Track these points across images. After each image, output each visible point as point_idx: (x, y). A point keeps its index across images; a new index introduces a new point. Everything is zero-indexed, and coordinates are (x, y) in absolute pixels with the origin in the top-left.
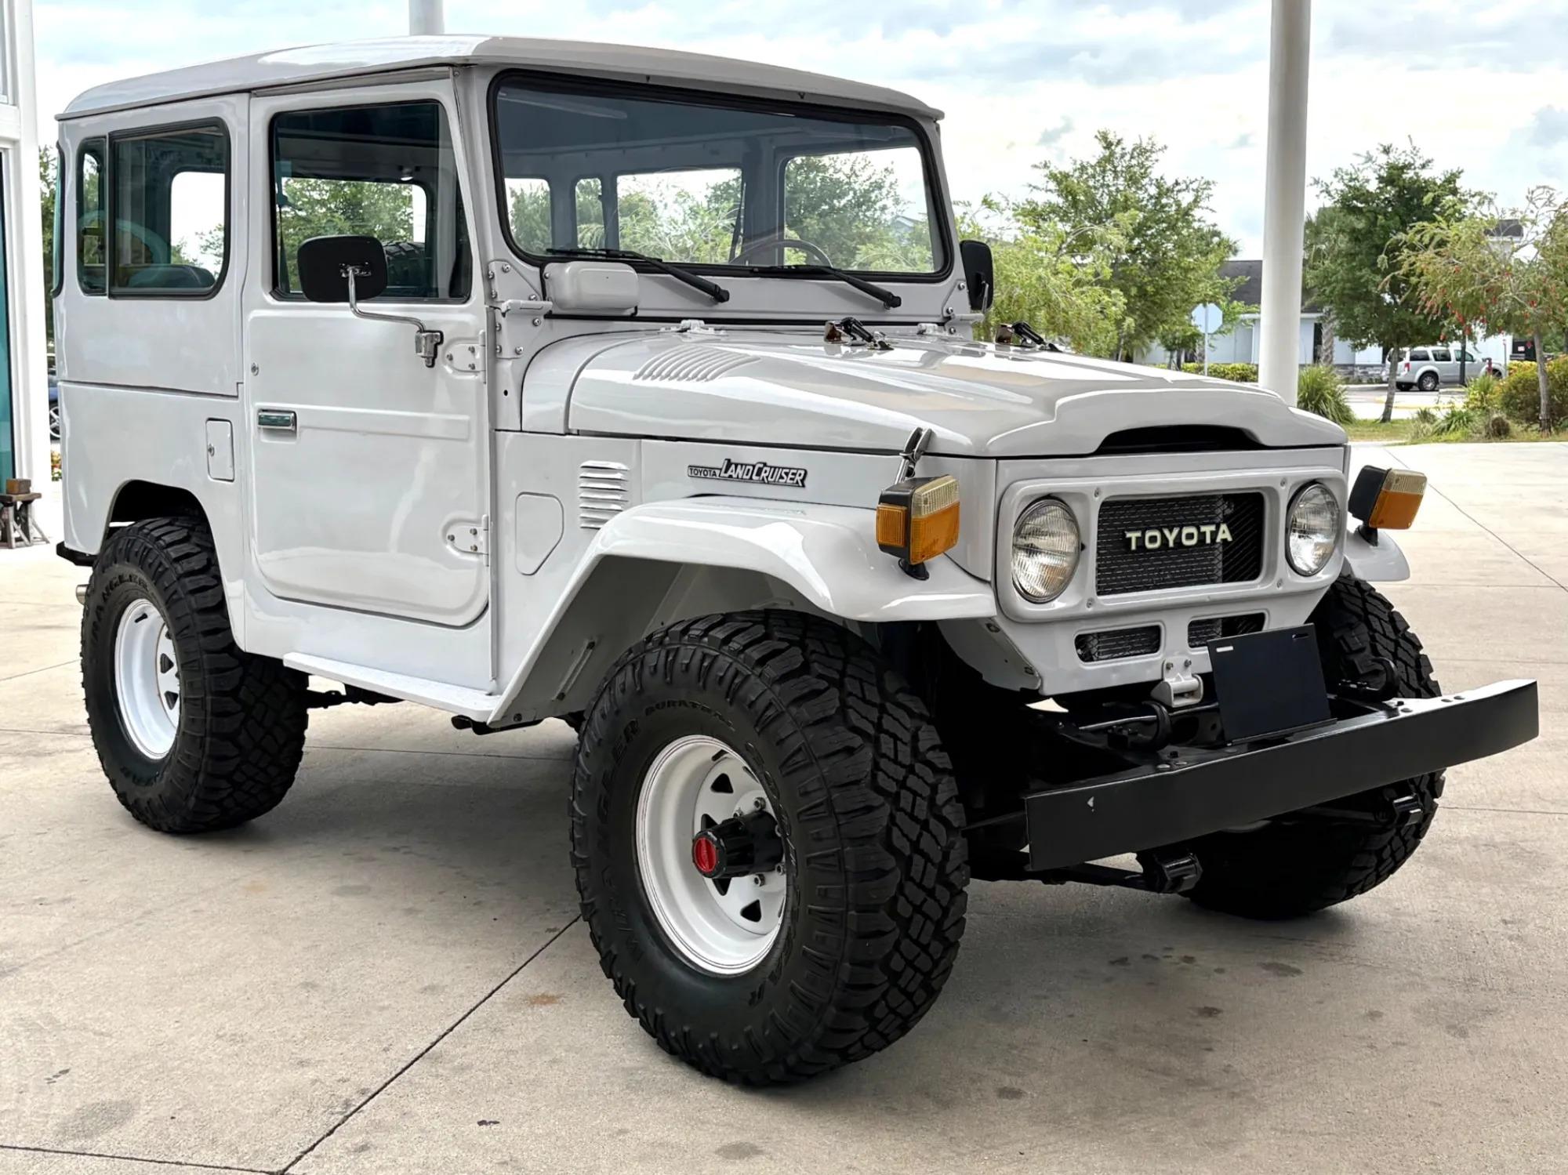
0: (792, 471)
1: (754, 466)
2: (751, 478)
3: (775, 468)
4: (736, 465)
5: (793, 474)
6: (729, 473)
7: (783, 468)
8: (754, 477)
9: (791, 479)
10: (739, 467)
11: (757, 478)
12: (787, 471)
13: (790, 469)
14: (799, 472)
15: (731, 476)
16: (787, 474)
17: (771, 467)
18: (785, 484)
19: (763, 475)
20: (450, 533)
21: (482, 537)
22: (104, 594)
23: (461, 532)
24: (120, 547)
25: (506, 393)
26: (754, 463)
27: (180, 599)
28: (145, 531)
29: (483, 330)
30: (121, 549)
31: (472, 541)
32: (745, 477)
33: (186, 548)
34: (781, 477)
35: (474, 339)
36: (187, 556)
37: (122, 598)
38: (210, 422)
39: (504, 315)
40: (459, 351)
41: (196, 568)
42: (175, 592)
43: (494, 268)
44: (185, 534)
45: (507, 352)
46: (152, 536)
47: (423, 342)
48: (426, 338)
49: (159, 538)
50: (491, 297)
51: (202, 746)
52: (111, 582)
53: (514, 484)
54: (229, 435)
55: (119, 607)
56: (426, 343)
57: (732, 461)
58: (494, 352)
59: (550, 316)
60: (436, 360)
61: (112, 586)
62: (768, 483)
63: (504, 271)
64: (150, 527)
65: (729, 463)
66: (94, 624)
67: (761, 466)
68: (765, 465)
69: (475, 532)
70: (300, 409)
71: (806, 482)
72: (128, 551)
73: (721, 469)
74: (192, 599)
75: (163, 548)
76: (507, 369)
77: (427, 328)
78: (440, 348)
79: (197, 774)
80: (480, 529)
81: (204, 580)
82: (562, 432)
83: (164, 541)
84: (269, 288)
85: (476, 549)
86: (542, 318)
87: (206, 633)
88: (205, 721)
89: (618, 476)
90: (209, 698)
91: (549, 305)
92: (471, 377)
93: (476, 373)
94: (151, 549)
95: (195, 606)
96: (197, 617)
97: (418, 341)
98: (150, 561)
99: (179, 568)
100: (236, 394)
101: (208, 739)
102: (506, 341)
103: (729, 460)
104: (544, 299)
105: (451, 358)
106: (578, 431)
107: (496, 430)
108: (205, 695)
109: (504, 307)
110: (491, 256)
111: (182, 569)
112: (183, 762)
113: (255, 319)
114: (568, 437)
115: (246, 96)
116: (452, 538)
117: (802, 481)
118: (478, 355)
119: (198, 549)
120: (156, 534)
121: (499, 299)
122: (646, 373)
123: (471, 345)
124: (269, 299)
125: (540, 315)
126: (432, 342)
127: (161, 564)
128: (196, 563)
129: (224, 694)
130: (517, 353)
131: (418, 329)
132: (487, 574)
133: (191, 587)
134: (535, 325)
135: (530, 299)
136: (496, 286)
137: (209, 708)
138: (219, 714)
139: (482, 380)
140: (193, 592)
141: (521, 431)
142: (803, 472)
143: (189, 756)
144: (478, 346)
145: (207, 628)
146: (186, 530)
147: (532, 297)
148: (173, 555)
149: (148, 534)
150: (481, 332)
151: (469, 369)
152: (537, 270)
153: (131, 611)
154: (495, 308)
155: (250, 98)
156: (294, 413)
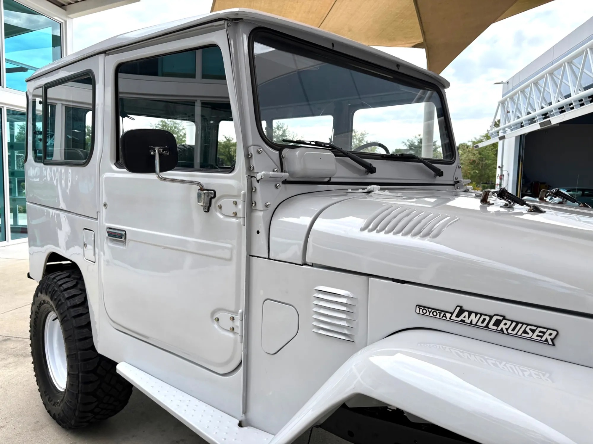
0: (539, 329)
1: (491, 317)
2: (487, 326)
3: (518, 323)
4: (470, 313)
5: (540, 332)
6: (461, 318)
7: (528, 325)
8: (491, 326)
9: (538, 336)
10: (473, 315)
11: (495, 328)
12: (534, 328)
13: (538, 327)
14: (549, 332)
15: (463, 321)
16: (533, 331)
17: (512, 321)
18: (530, 339)
19: (502, 325)
20: (217, 316)
21: (238, 323)
22: (38, 306)
23: (224, 317)
24: (44, 287)
25: (258, 232)
26: (492, 314)
27: (68, 320)
28: (55, 280)
29: (244, 191)
30: (44, 288)
31: (230, 324)
32: (479, 324)
33: (73, 292)
34: (525, 332)
35: (238, 196)
36: (74, 296)
37: (46, 310)
38: (84, 230)
39: (258, 181)
40: (227, 203)
41: (78, 303)
42: (66, 316)
43: (252, 150)
44: (75, 283)
45: (260, 205)
46: (58, 284)
47: (203, 196)
48: (204, 194)
49: (61, 285)
50: (250, 169)
51: (77, 397)
52: (41, 302)
53: (262, 292)
54: (93, 239)
55: (45, 314)
56: (204, 198)
57: (465, 308)
58: (251, 205)
59: (285, 182)
60: (210, 208)
61: (41, 304)
62: (508, 334)
63: (259, 153)
64: (58, 278)
65: (462, 311)
66: (35, 319)
67: (501, 318)
68: (504, 318)
69: (233, 319)
70: (128, 230)
71: (556, 342)
72: (47, 289)
73: (452, 314)
74: (74, 321)
75: (62, 291)
76: (260, 216)
77: (205, 188)
78: (213, 201)
79: (75, 410)
80: (238, 318)
81: (81, 310)
82: (301, 263)
83: (63, 287)
84: (114, 161)
85: (233, 329)
86: (281, 184)
87: (81, 340)
88: (78, 385)
89: (344, 300)
90: (80, 374)
91: (285, 175)
92: (234, 220)
93: (238, 218)
94: (56, 291)
95: (75, 325)
96: (76, 331)
97: (199, 196)
98: (55, 297)
99: (69, 303)
100: (97, 218)
101: (80, 395)
102: (259, 198)
103: (461, 307)
104: (282, 172)
105: (220, 207)
106: (312, 263)
107: (250, 256)
108: (79, 373)
109: (259, 176)
110: (250, 142)
111: (70, 303)
112: (68, 404)
113: (106, 178)
114: (304, 266)
115: (103, 55)
116: (218, 320)
117: (552, 340)
118: (240, 206)
119: (80, 292)
120: (60, 283)
121: (255, 171)
122: (370, 227)
123: (235, 200)
124: (114, 167)
125: (279, 181)
126: (208, 196)
127: (60, 300)
128: (78, 300)
129: (88, 372)
130: (267, 206)
131: (199, 188)
132: (241, 347)
133: (74, 314)
134: (277, 187)
135: (274, 171)
136: (254, 163)
137: (80, 380)
138: (86, 383)
139: (242, 223)
140: (75, 317)
141: (269, 258)
142: (554, 333)
143: (71, 402)
144: (240, 201)
145: (81, 338)
146: (76, 281)
147: (275, 170)
148: (66, 296)
149: (56, 282)
150: (243, 192)
151: (234, 215)
152: (277, 152)
153: (51, 316)
154: (252, 177)
155: (105, 56)
156: (125, 231)
